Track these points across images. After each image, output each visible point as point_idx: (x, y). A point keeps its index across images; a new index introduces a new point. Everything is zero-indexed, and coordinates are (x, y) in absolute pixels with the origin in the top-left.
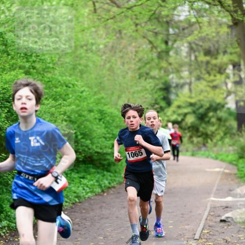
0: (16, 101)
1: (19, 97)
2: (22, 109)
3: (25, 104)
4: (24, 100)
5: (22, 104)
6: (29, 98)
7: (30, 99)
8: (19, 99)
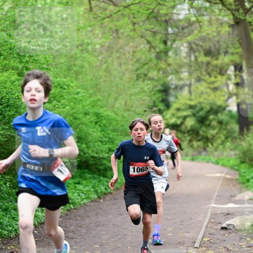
0: (25, 93)
1: (28, 89)
2: (31, 100)
3: (34, 95)
4: (33, 92)
5: (32, 95)
6: (39, 90)
7: (39, 92)
8: (28, 91)
